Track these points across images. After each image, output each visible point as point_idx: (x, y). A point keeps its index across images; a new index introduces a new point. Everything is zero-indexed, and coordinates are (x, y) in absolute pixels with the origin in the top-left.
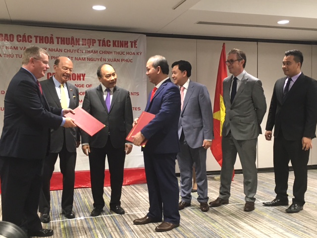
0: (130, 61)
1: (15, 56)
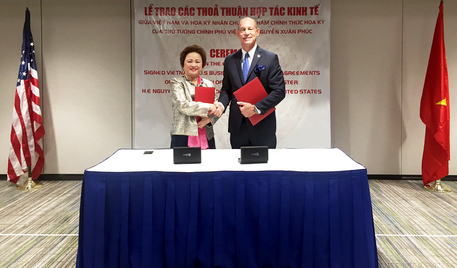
0: (309, 31)
1: (176, 31)
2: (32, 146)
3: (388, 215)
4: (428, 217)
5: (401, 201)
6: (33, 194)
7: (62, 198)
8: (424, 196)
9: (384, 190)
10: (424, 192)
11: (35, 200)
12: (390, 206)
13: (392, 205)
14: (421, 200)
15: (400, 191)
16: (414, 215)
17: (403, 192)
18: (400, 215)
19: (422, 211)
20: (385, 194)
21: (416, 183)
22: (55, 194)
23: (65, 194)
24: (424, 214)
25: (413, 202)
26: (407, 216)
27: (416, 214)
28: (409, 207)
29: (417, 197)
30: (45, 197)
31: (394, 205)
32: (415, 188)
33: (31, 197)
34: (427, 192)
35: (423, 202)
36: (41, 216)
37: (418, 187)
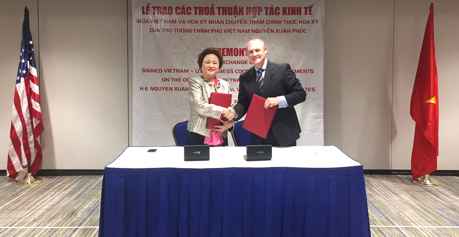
0: (303, 31)
1: (173, 30)
2: (31, 143)
3: (380, 208)
4: (417, 209)
5: (391, 194)
6: (35, 189)
7: (64, 193)
8: (413, 190)
9: (375, 185)
10: (414, 186)
11: (38, 195)
12: (381, 200)
13: (382, 198)
14: (410, 194)
15: (390, 185)
16: (404, 208)
17: (393, 186)
18: (391, 207)
19: (411, 204)
20: (376, 188)
21: (405, 178)
22: (56, 189)
23: (66, 189)
24: (413, 207)
25: (403, 196)
26: (397, 209)
27: (406, 207)
28: (399, 200)
29: (407, 191)
30: (47, 192)
31: (385, 199)
32: (404, 183)
33: (33, 192)
34: (416, 186)
35: (412, 196)
36: (48, 210)
37: (407, 181)
